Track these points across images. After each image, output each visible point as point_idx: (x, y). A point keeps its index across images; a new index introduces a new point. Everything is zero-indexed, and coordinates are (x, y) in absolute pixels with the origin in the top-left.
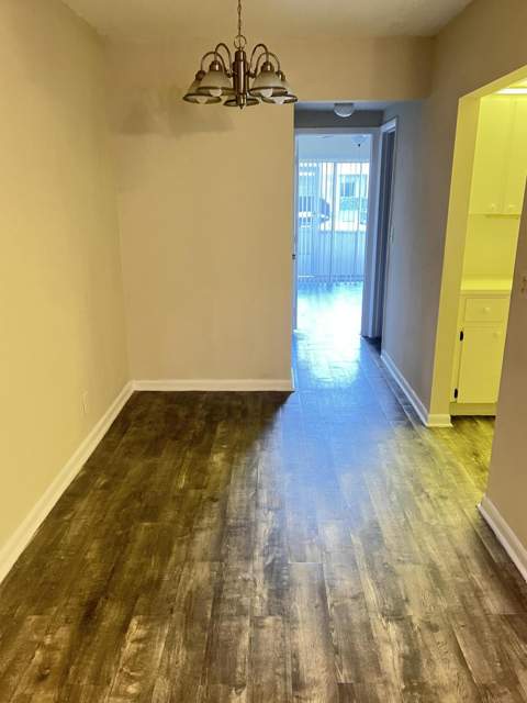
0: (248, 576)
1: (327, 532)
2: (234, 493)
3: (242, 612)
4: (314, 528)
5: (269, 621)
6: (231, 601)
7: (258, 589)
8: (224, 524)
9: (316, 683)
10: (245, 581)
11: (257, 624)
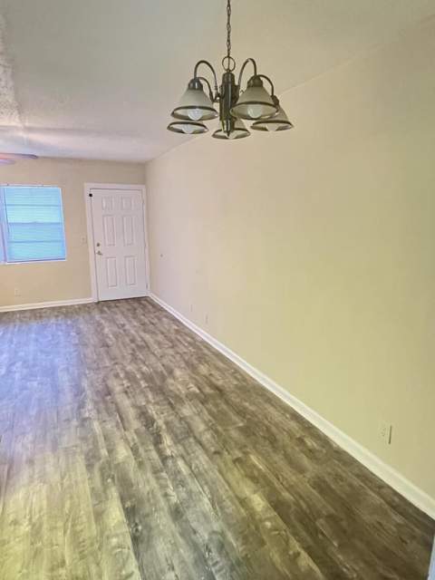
0: (162, 416)
1: (124, 451)
2: (207, 462)
3: (157, 403)
4: (135, 451)
5: (144, 404)
6: (164, 405)
7: (154, 412)
8: (195, 438)
9: (119, 394)
10: (162, 413)
11: (148, 402)
